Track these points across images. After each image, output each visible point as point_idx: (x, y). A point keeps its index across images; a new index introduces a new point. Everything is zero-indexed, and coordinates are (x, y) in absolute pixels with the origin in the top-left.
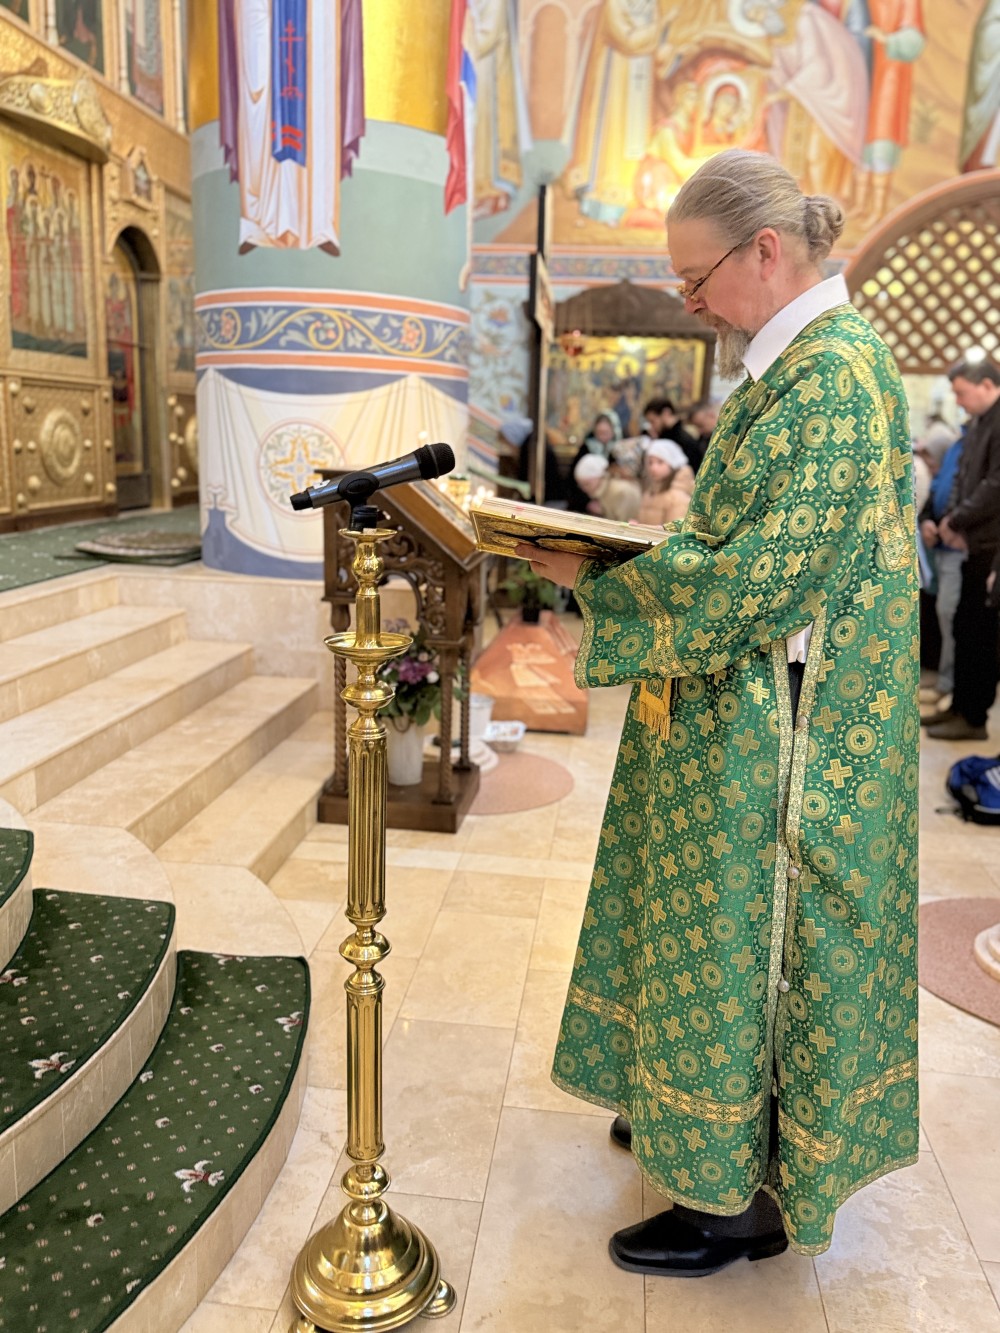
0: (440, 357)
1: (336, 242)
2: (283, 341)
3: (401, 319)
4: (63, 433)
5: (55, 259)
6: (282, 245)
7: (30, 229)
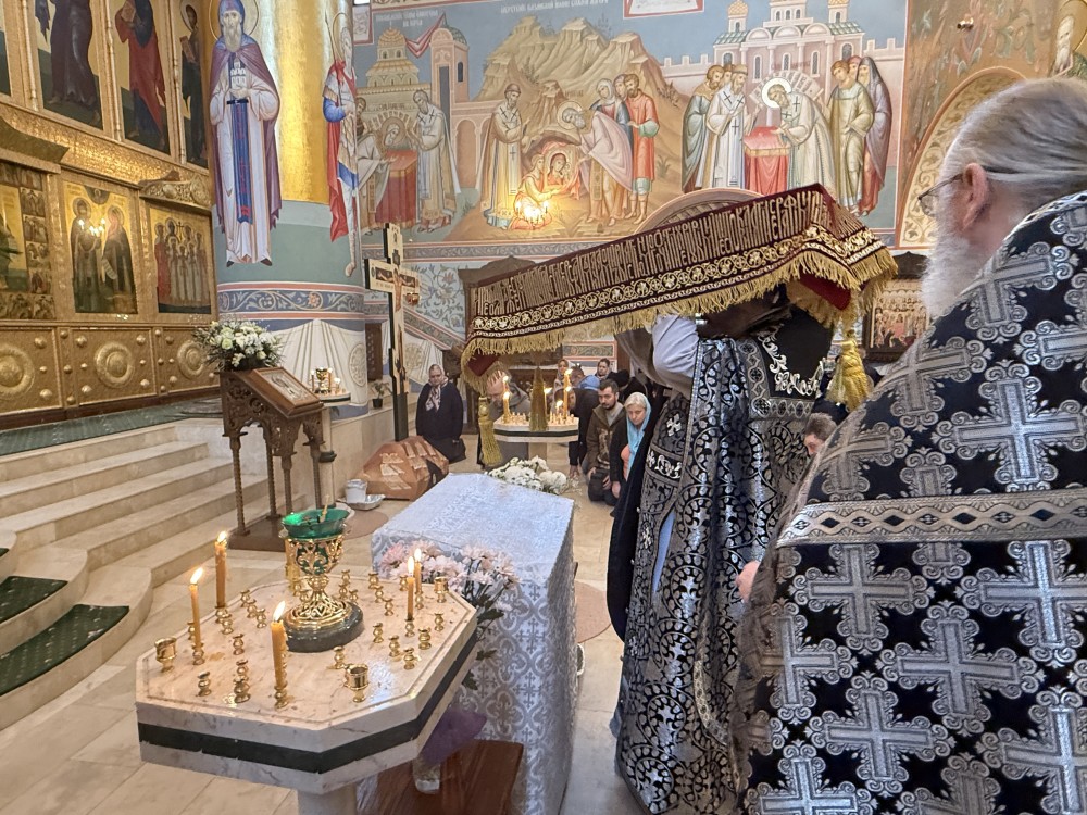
0: (335, 309)
1: (269, 258)
3: (308, 293)
4: (192, 353)
5: (188, 266)
6: (244, 261)
7: (171, 253)
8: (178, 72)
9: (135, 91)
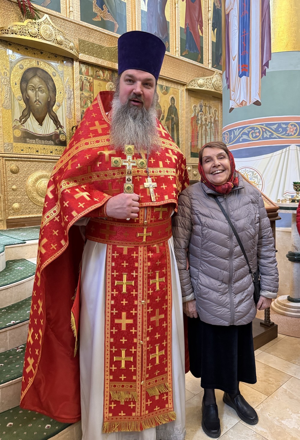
1: (260, 100)
2: (241, 140)
3: (287, 123)
6: (241, 106)
7: (200, 122)
8: (211, 15)
9: (186, 28)
